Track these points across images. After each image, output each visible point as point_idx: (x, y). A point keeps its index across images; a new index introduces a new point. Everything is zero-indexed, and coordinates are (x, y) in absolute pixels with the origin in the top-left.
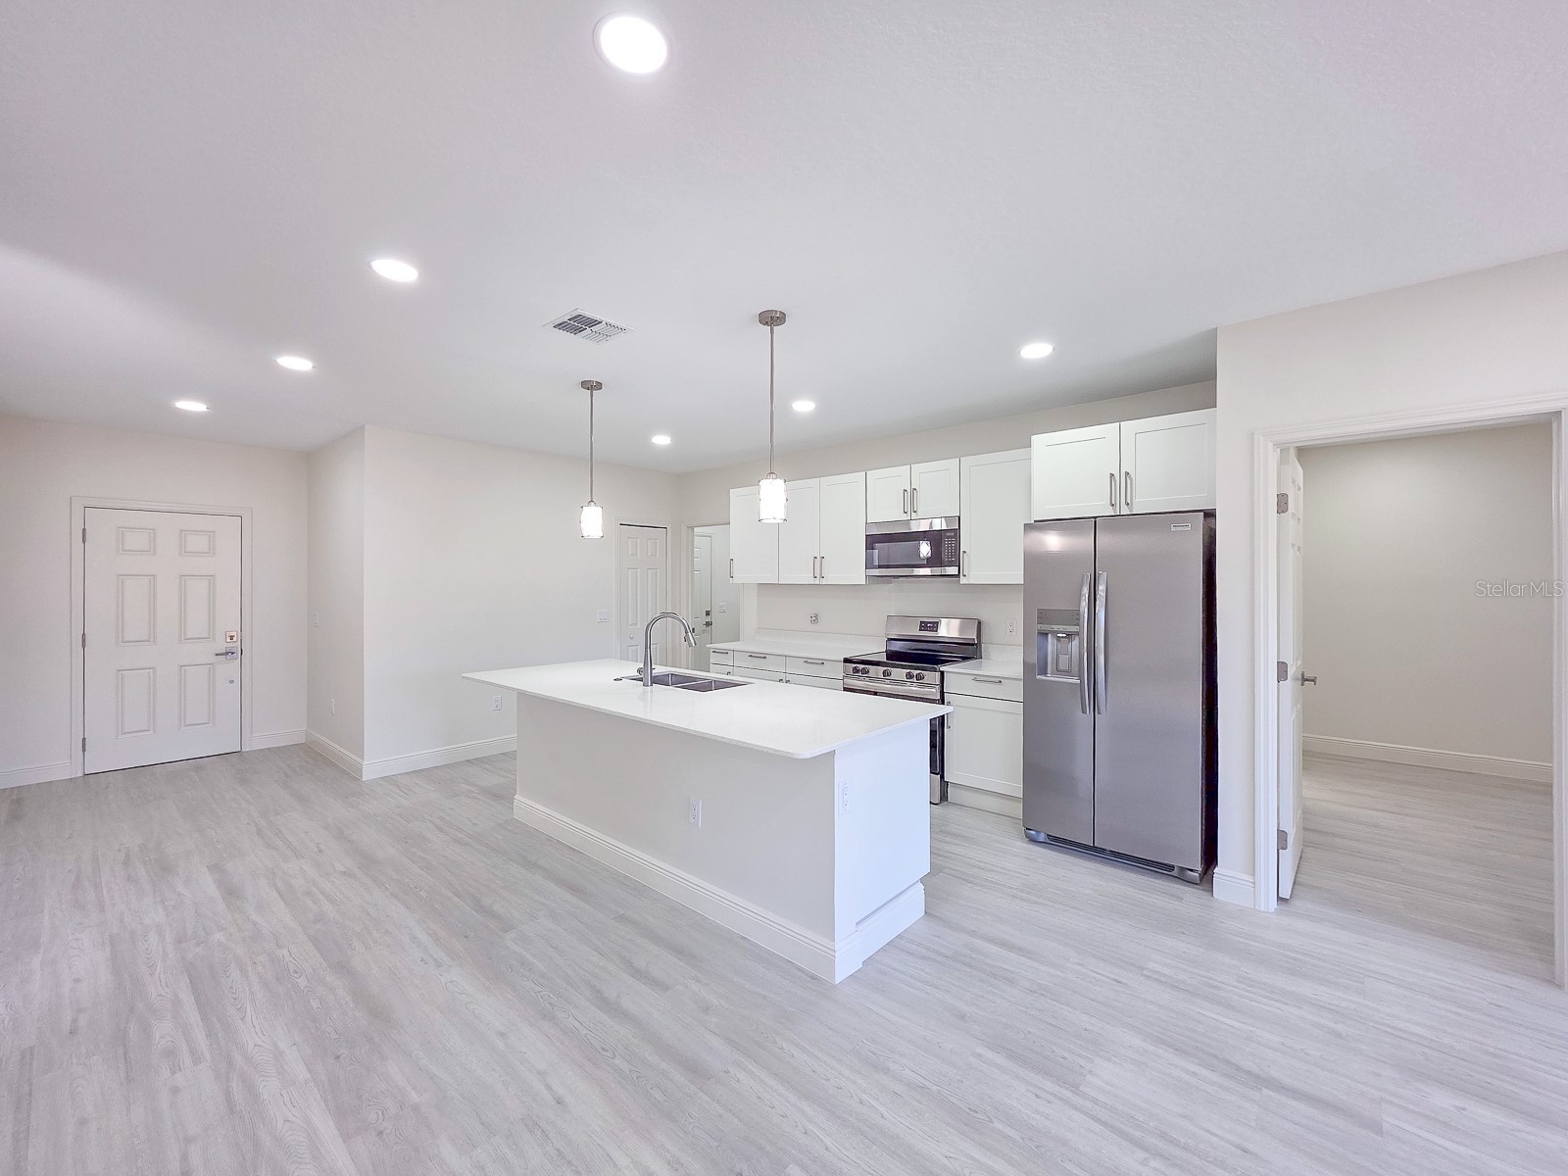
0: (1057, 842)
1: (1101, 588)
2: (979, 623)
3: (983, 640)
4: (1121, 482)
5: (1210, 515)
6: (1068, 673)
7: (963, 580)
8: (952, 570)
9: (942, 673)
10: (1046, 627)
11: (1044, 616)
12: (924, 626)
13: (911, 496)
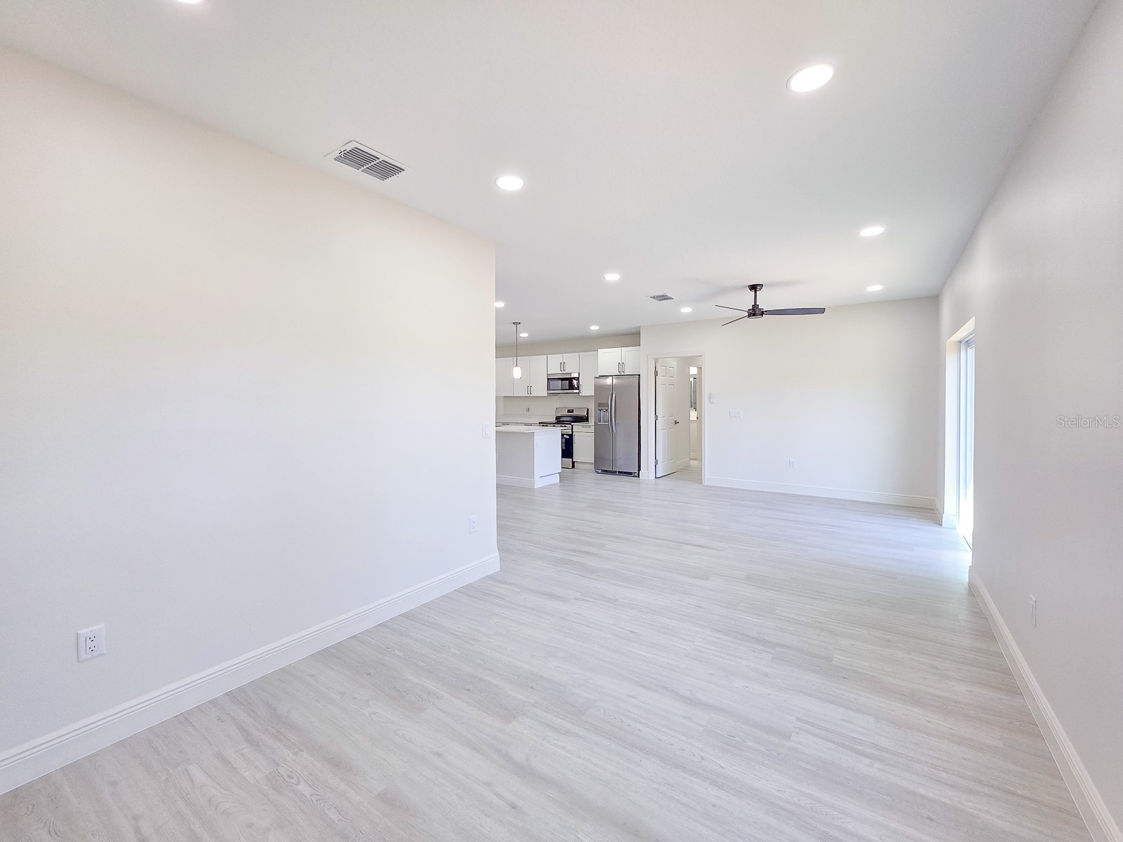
0: (605, 472)
1: (614, 396)
2: (588, 410)
3: (589, 415)
4: (621, 365)
5: (639, 375)
6: (606, 422)
7: (580, 394)
8: (577, 391)
9: (572, 426)
10: (600, 408)
11: (600, 405)
12: (569, 411)
13: (562, 365)
